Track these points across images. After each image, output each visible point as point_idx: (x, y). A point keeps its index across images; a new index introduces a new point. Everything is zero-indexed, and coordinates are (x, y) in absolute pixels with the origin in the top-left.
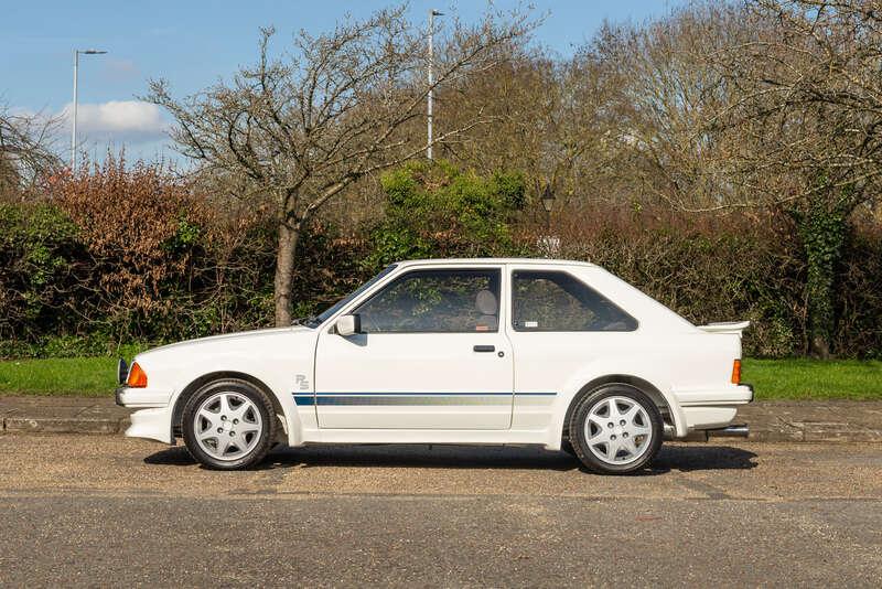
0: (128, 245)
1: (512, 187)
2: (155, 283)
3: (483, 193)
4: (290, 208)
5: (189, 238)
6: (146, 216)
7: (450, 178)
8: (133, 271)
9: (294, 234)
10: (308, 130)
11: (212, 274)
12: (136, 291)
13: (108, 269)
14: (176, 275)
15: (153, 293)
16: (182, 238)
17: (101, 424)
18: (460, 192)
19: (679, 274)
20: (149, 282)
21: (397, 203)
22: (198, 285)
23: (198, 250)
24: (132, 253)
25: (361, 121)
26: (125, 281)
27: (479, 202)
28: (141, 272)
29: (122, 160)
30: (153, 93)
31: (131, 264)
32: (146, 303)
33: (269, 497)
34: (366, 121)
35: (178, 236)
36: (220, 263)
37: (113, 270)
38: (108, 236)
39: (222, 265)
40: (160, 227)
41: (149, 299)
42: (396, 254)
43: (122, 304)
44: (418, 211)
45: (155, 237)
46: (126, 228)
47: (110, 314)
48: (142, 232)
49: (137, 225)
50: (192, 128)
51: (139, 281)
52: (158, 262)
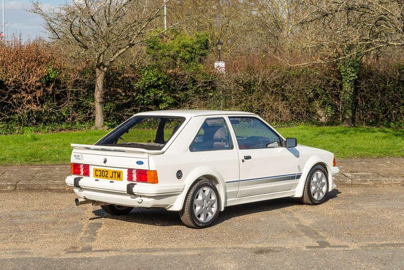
0: (24, 81)
1: (203, 39)
2: (38, 98)
3: (190, 42)
4: (101, 61)
5: (53, 76)
6: (33, 66)
7: (175, 36)
8: (27, 92)
9: (103, 72)
10: (108, 24)
11: (65, 93)
12: (29, 102)
13: (14, 92)
14: (47, 94)
15: (37, 102)
16: (50, 76)
17: (7, 185)
18: (179, 42)
19: (283, 87)
20: (35, 98)
21: (151, 48)
22: (58, 98)
23: (58, 82)
24: (26, 84)
25: (134, 21)
26: (24, 97)
27: (188, 47)
28: (31, 93)
29: (20, 39)
30: (33, 8)
31: (26, 89)
32: (34, 107)
33: (87, 255)
34: (135, 21)
35: (49, 75)
36: (68, 87)
37: (18, 92)
38: (15, 77)
39: (70, 88)
40: (39, 72)
41: (35, 106)
42: (152, 81)
43: (22, 108)
44: (161, 51)
45: (37, 76)
46: (23, 72)
47: (16, 113)
48: (31, 74)
49: (28, 71)
50: (52, 24)
51: (30, 97)
52: (39, 88)
